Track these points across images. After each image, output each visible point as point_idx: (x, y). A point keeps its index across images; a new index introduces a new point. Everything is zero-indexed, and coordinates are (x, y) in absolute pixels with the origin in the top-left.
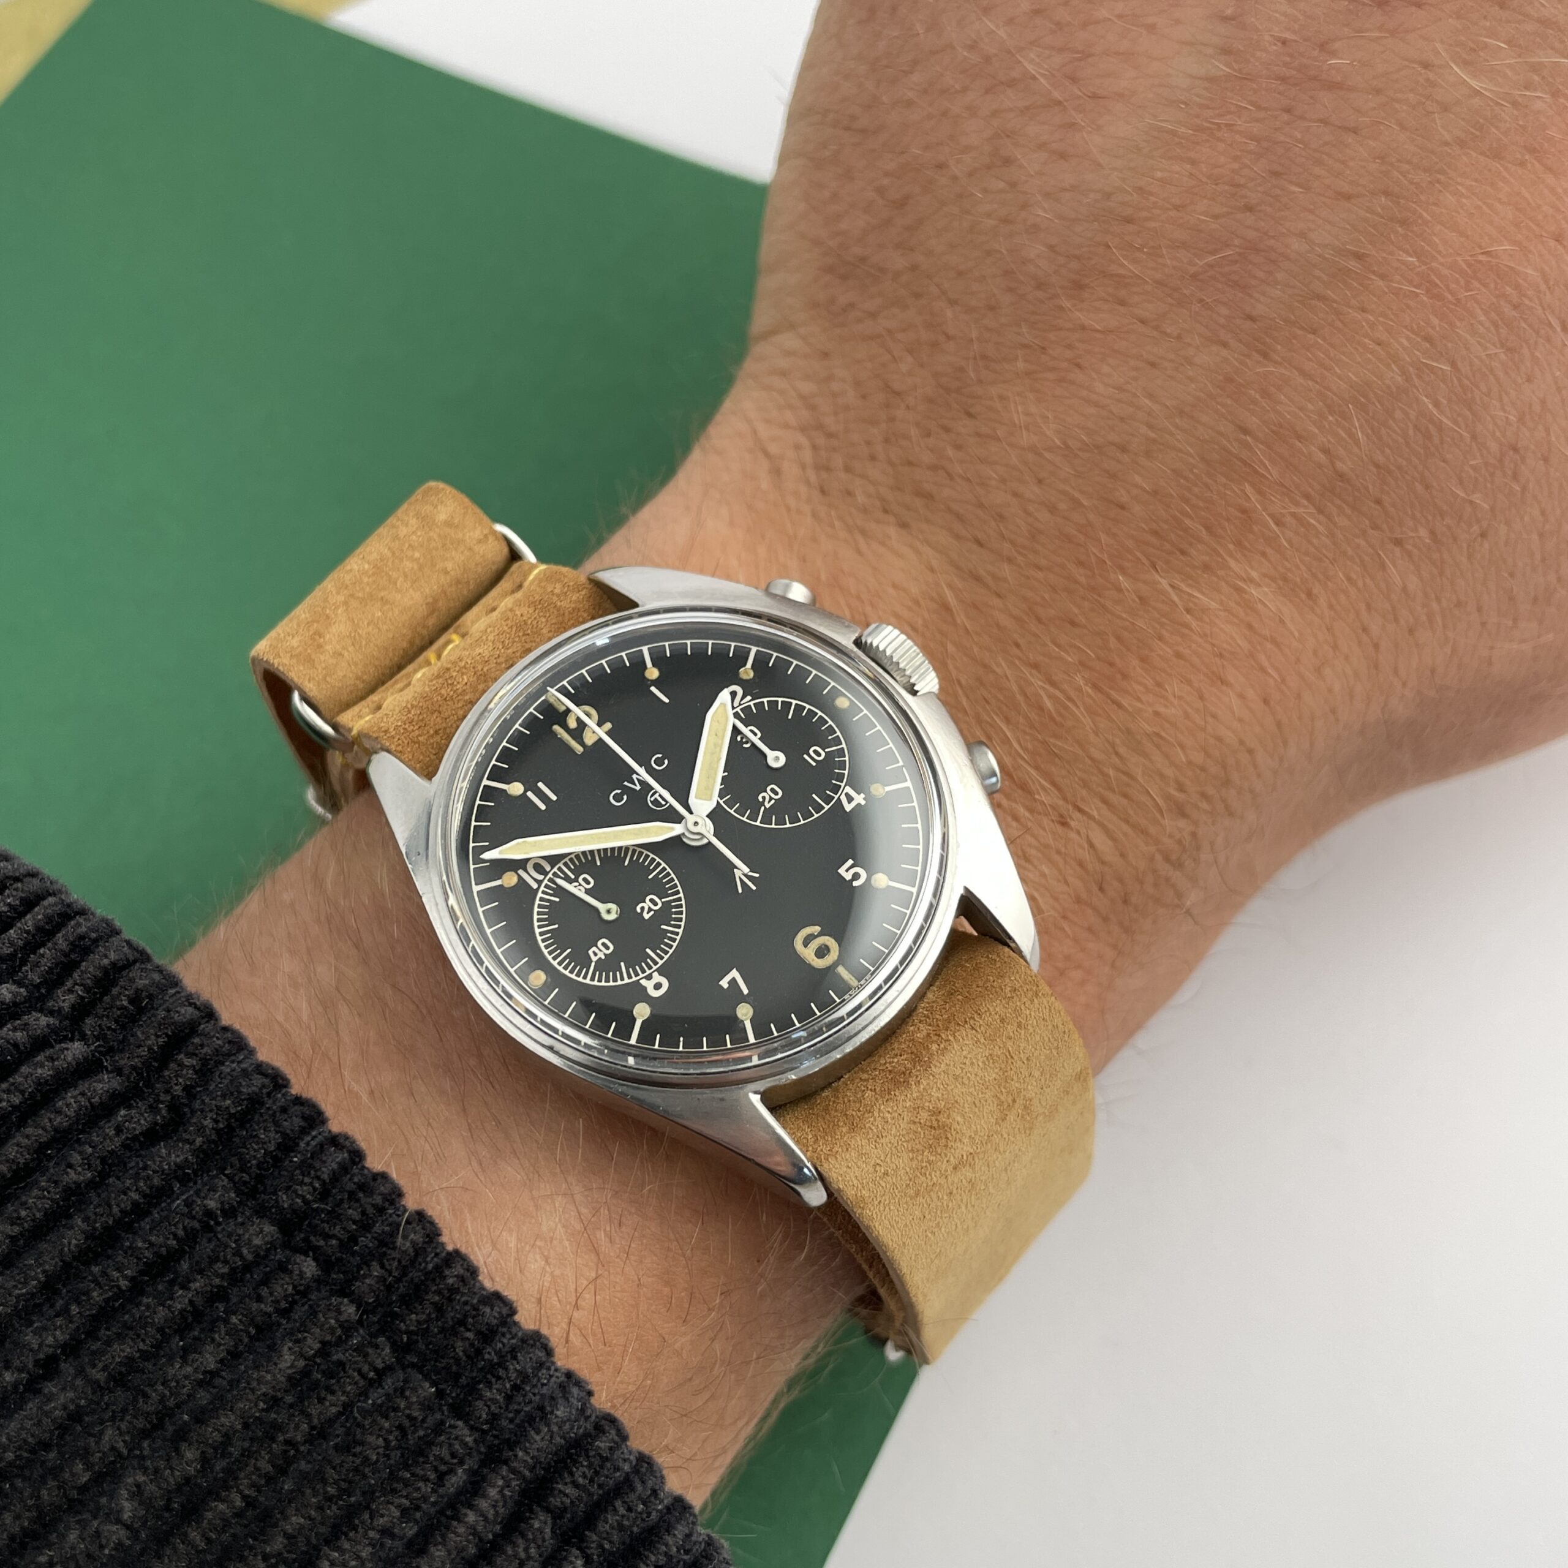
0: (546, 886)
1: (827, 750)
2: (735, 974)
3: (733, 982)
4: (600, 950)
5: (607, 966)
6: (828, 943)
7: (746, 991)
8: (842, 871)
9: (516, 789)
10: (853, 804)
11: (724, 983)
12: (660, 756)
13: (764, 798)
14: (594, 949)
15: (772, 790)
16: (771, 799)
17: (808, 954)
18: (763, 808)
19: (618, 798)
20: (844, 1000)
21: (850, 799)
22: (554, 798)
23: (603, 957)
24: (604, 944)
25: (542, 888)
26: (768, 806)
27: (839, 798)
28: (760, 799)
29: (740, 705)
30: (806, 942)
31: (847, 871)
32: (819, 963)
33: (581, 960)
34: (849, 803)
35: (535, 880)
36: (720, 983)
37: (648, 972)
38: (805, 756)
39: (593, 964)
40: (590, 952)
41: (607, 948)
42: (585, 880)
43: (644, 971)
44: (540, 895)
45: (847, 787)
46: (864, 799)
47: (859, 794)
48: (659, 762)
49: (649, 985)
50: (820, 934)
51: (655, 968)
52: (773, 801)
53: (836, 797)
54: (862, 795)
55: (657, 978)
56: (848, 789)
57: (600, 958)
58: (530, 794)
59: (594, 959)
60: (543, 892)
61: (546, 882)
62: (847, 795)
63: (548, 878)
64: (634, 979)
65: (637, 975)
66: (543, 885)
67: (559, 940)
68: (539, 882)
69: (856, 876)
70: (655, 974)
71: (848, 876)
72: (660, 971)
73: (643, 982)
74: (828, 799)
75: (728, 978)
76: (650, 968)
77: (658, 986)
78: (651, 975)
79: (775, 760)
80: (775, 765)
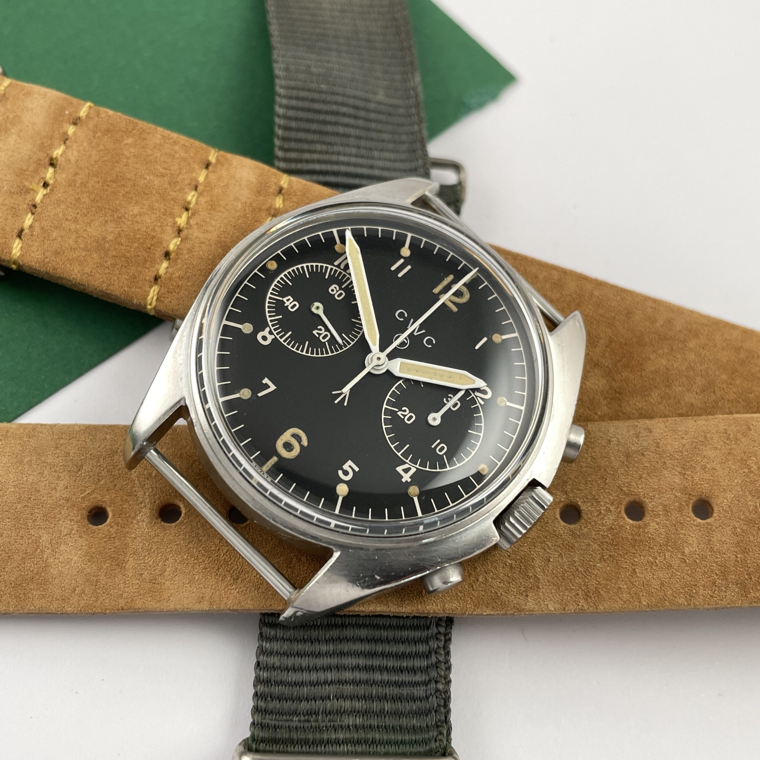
0: (336, 271)
1: (444, 456)
2: (273, 387)
3: (267, 386)
4: (290, 303)
5: (280, 307)
6: (294, 450)
7: (260, 395)
8: (350, 463)
9: (406, 252)
10: (402, 473)
11: (266, 381)
12: (434, 342)
13: (405, 411)
14: (292, 299)
15: (411, 417)
16: (405, 416)
17: (287, 436)
18: (397, 410)
19: (401, 315)
20: (252, 462)
21: (406, 471)
22: (400, 275)
23: (286, 305)
24: (295, 305)
25: (334, 268)
26: (399, 413)
27: (406, 463)
28: (403, 409)
29: (476, 397)
30: (294, 436)
31: (350, 466)
32: (279, 444)
33: (284, 291)
34: (404, 470)
35: (340, 264)
36: (266, 378)
37: (275, 333)
38: (439, 441)
39: (281, 299)
40: (289, 297)
41: (292, 308)
42: (341, 294)
43: (275, 330)
44: (330, 267)
45: (415, 469)
46: (407, 481)
47: (410, 478)
48: (429, 342)
49: (266, 332)
50: (302, 446)
51: (278, 337)
52: (402, 417)
53: (407, 461)
54: (409, 480)
55: (270, 338)
56: (413, 470)
57: (285, 303)
58: (402, 261)
59: (285, 300)
60: (332, 269)
61: (339, 270)
62: (410, 469)
63: (342, 271)
64: (270, 324)
65: (273, 325)
66: (337, 269)
67: (298, 278)
68: (338, 266)
69: (346, 473)
70: (273, 337)
71: (346, 467)
72: (275, 340)
73: (267, 329)
74: (405, 455)
75: (270, 383)
76: (278, 334)
77: (264, 338)
78: (273, 334)
79: (434, 419)
80: (430, 418)
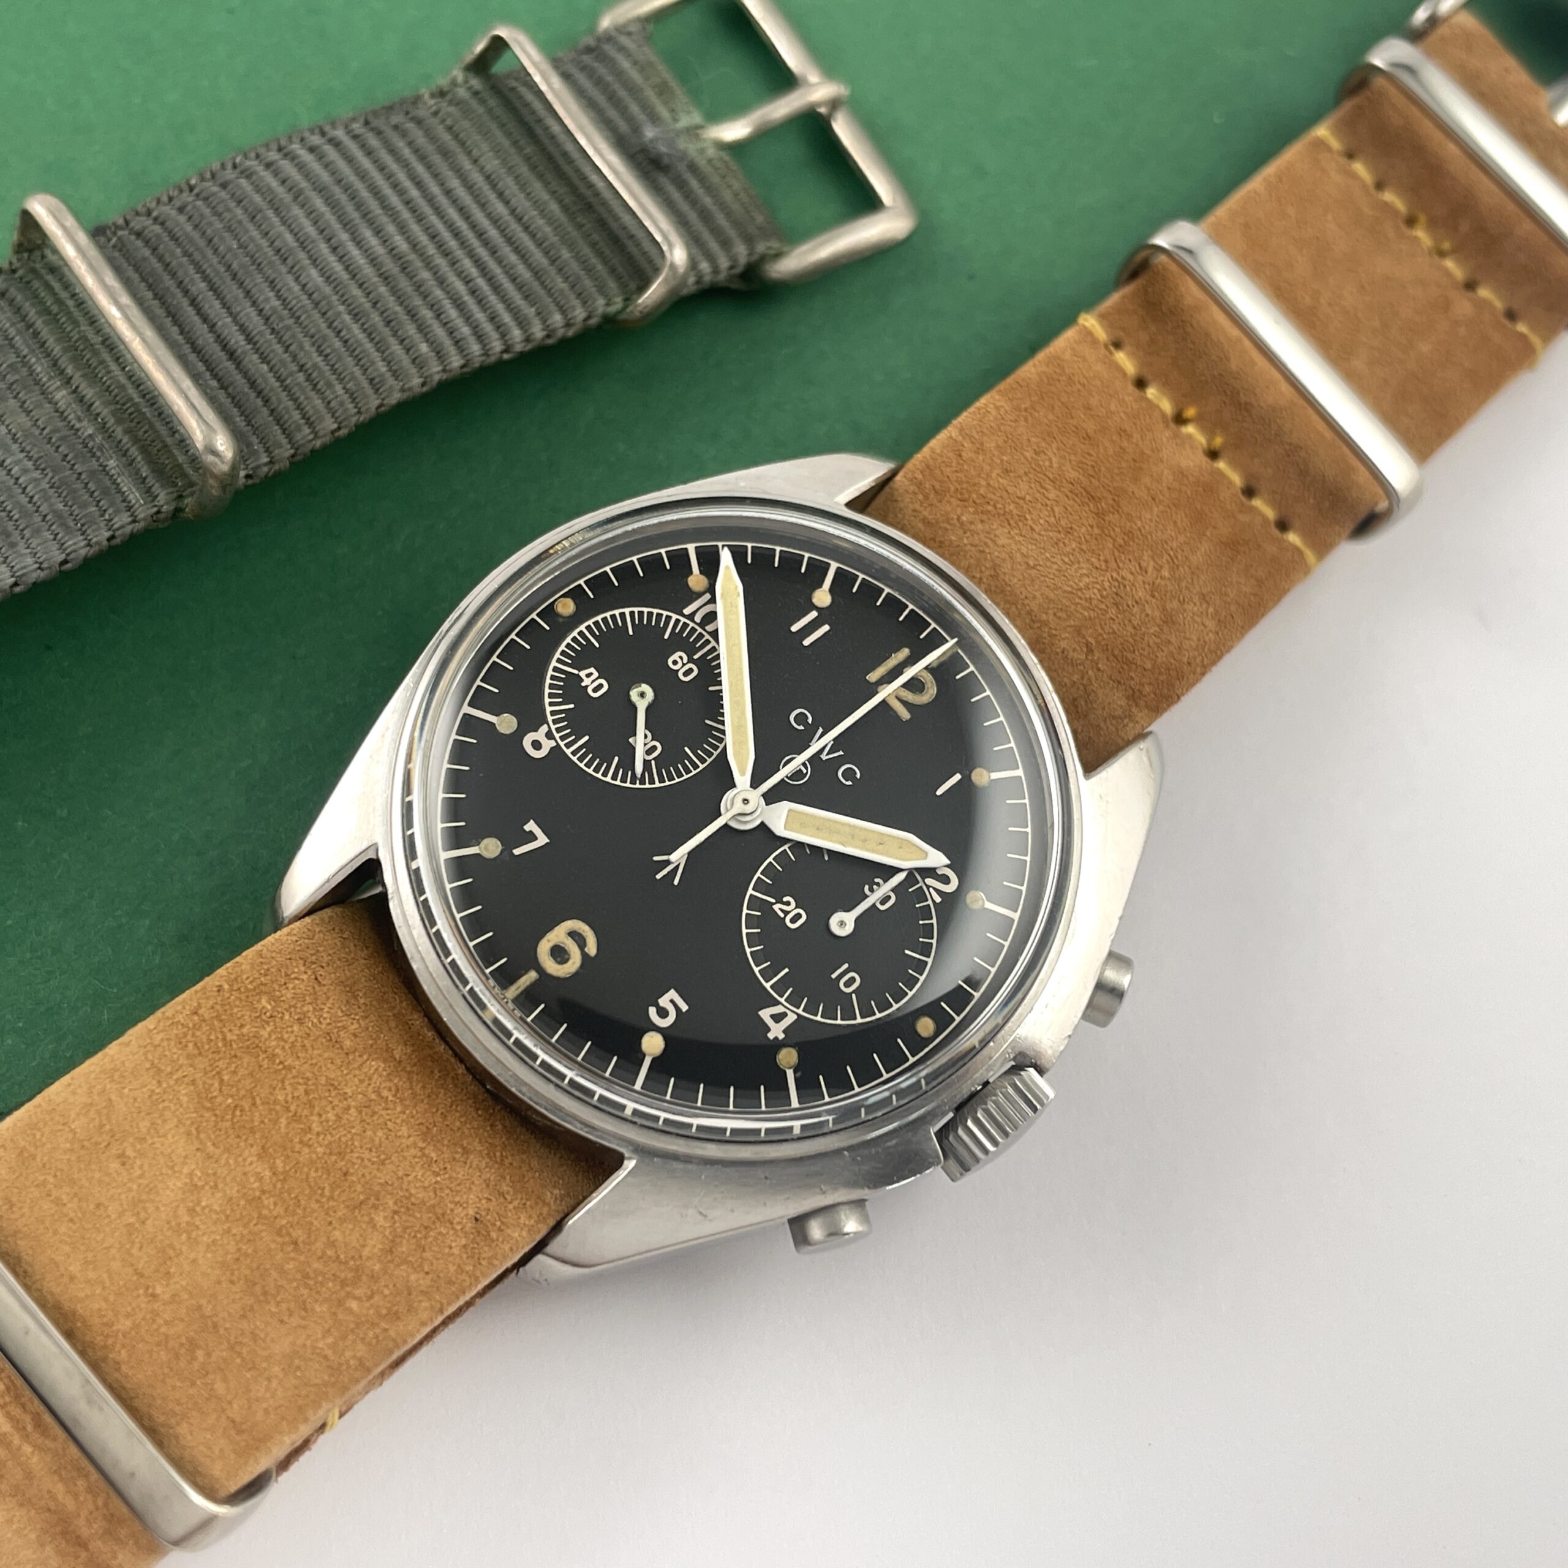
0: (685, 625)
1: (854, 996)
2: (542, 840)
3: (532, 837)
4: (592, 681)
5: (571, 688)
6: (570, 962)
7: (517, 852)
8: (672, 994)
9: (822, 597)
10: (770, 1022)
11: (531, 826)
12: (858, 776)
13: (788, 904)
14: (596, 674)
15: (798, 917)
16: (786, 913)
17: (558, 935)
18: (773, 901)
19: (801, 718)
20: (488, 978)
21: (778, 1018)
22: (807, 642)
23: (583, 684)
24: (601, 686)
25: (683, 620)
26: (777, 907)
27: (778, 1003)
28: (785, 899)
29: (928, 887)
30: (573, 934)
31: (672, 1001)
32: (544, 947)
33: (582, 657)
34: (773, 1016)
35: (694, 613)
36: (532, 822)
37: (557, 736)
38: (846, 966)
39: (575, 672)
40: (592, 670)
41: (595, 690)
42: (691, 671)
43: (558, 730)
44: (675, 617)
45: (795, 1017)
46: (776, 1038)
47: (784, 1031)
48: (849, 774)
49: (540, 735)
50: (585, 956)
51: (562, 744)
52: (782, 915)
53: (782, 1000)
54: (781, 1036)
55: (547, 745)
56: (791, 1018)
57: (582, 680)
58: (814, 614)
59: (583, 674)
60: (677, 621)
61: (691, 624)
62: (784, 1015)
63: (697, 627)
64: (550, 718)
65: (555, 722)
66: (687, 621)
67: (612, 635)
68: (691, 617)
69: (663, 1013)
70: (553, 743)
71: (664, 1001)
72: (556, 750)
73: (544, 729)
74: (779, 988)
75: (538, 831)
76: (562, 738)
77: (537, 745)
78: (554, 738)
79: (842, 924)
80: (834, 922)
